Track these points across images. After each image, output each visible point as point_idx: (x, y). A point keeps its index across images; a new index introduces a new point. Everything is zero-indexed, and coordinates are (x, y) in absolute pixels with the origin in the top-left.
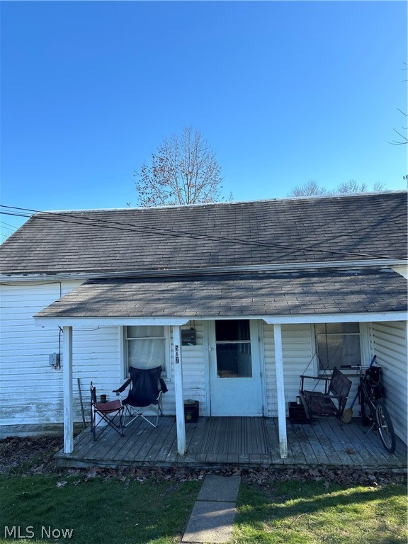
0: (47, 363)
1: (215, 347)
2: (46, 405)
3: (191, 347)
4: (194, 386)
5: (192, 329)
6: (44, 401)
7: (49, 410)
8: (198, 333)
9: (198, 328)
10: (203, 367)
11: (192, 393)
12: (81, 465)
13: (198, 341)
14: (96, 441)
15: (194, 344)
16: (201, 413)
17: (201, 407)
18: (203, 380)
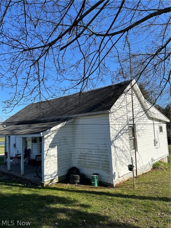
10: (37, 149)
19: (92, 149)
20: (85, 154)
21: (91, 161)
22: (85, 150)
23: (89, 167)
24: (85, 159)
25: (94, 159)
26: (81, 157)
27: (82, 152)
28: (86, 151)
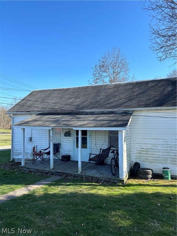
0: (28, 140)
1: (76, 138)
2: (28, 153)
3: (68, 137)
4: (69, 150)
5: (69, 131)
6: (27, 152)
7: (28, 155)
8: (71, 133)
9: (71, 131)
10: (72, 144)
11: (68, 152)
12: (25, 169)
13: (71, 135)
14: (33, 163)
15: (70, 136)
16: (71, 159)
17: (71, 157)
18: (72, 148)
19: (158, 144)
20: (147, 149)
21: (155, 156)
22: (147, 145)
23: (153, 162)
24: (147, 154)
25: (161, 154)
26: (141, 152)
27: (143, 147)
28: (149, 146)
